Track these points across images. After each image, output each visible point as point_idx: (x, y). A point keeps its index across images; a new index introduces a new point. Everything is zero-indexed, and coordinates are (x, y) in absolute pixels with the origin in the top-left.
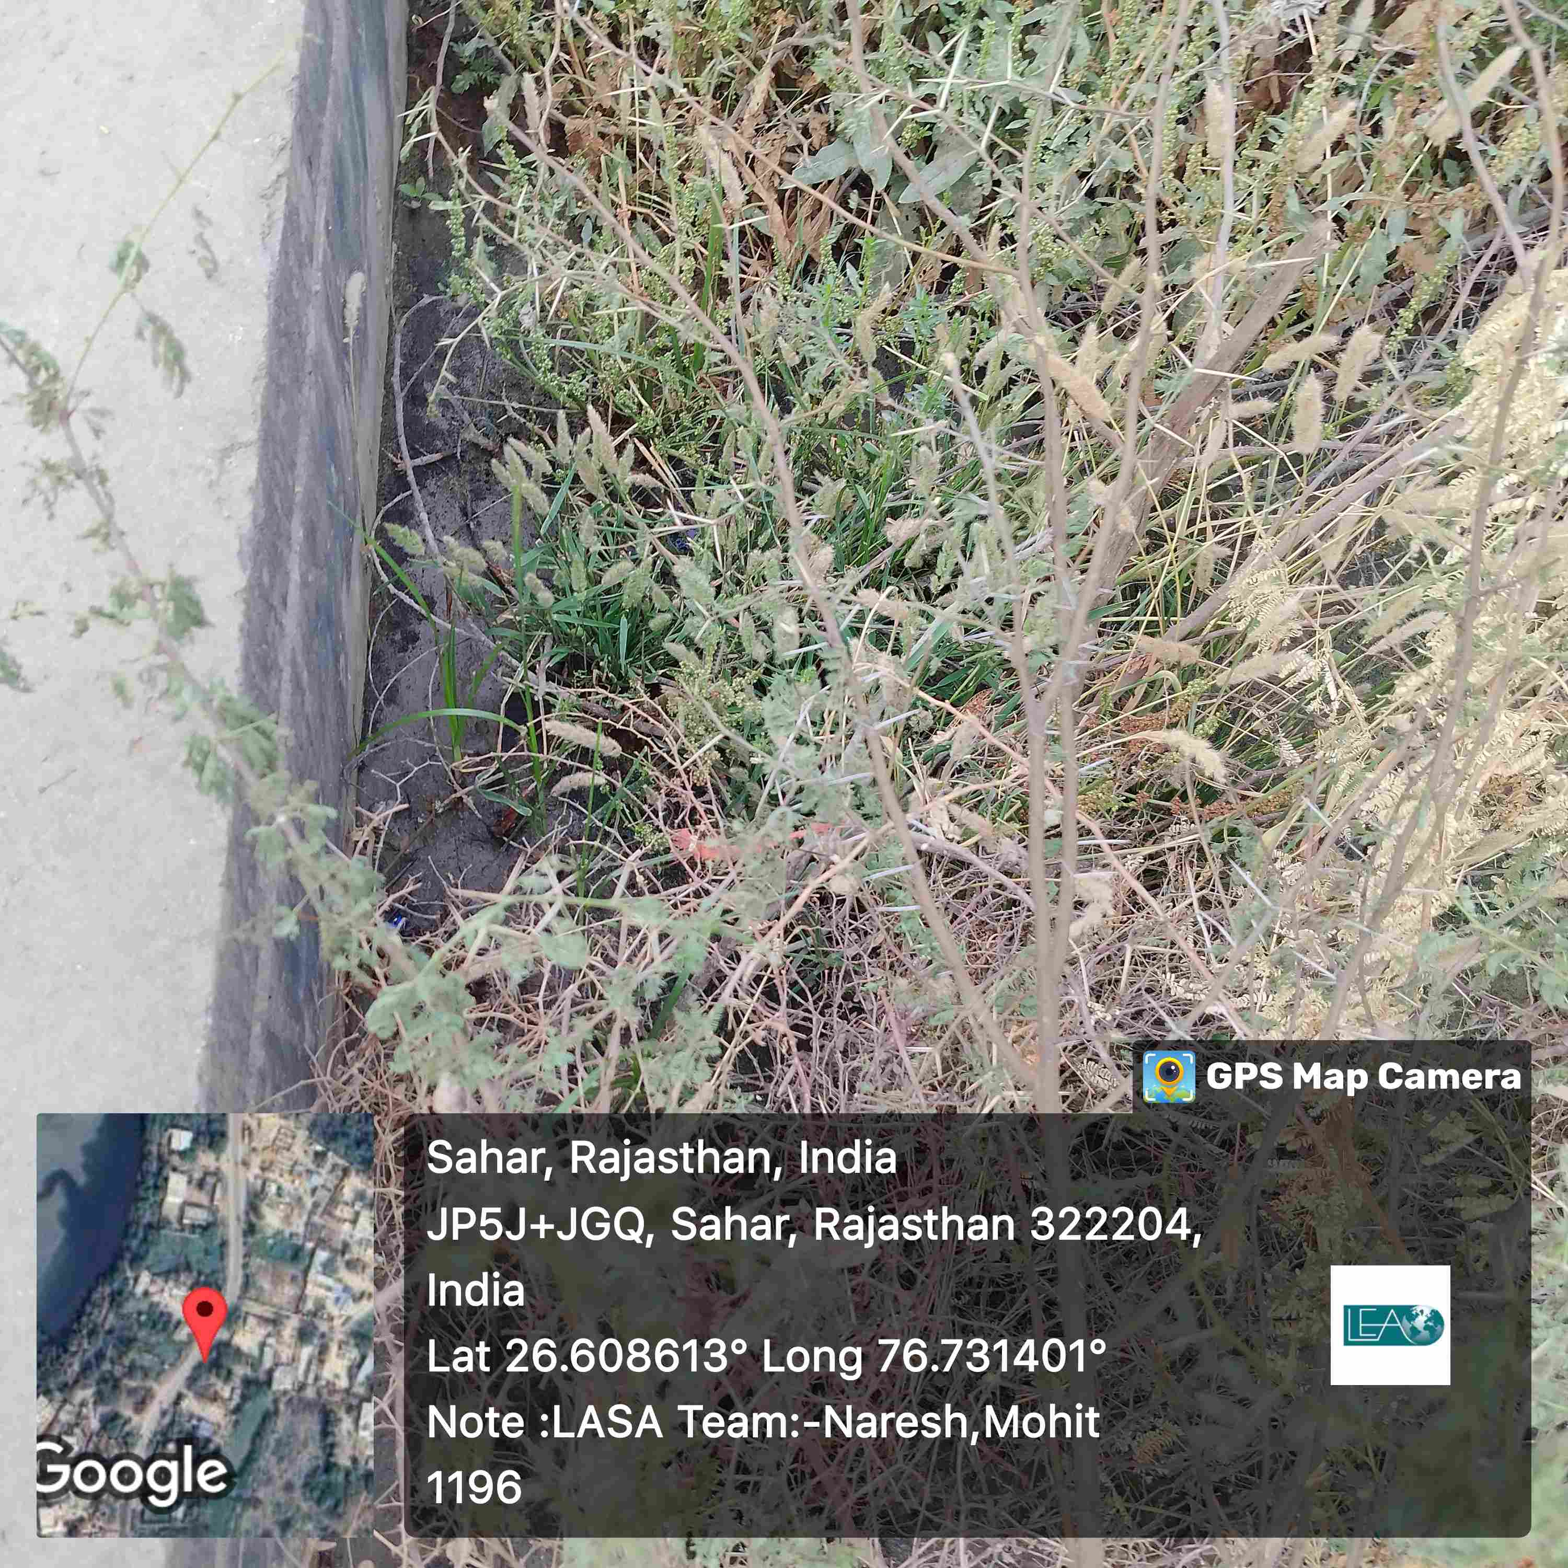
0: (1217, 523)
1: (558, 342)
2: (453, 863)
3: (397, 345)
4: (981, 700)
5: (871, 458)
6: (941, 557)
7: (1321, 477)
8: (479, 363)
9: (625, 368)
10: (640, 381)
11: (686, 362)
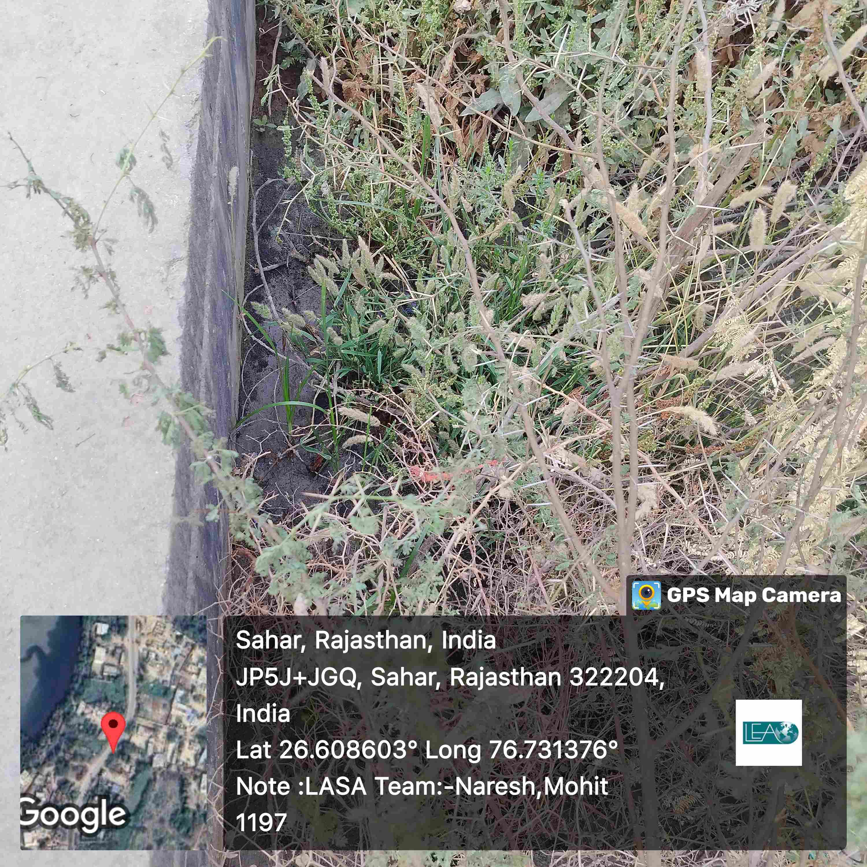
0: (706, 292)
1: (341, 202)
2: (288, 486)
3: (255, 206)
4: (578, 392)
5: (513, 261)
6: (553, 315)
7: (764, 265)
8: (297, 214)
9: (377, 216)
10: (385, 222)
11: (410, 211)
